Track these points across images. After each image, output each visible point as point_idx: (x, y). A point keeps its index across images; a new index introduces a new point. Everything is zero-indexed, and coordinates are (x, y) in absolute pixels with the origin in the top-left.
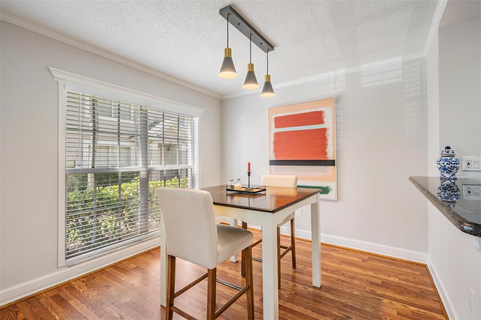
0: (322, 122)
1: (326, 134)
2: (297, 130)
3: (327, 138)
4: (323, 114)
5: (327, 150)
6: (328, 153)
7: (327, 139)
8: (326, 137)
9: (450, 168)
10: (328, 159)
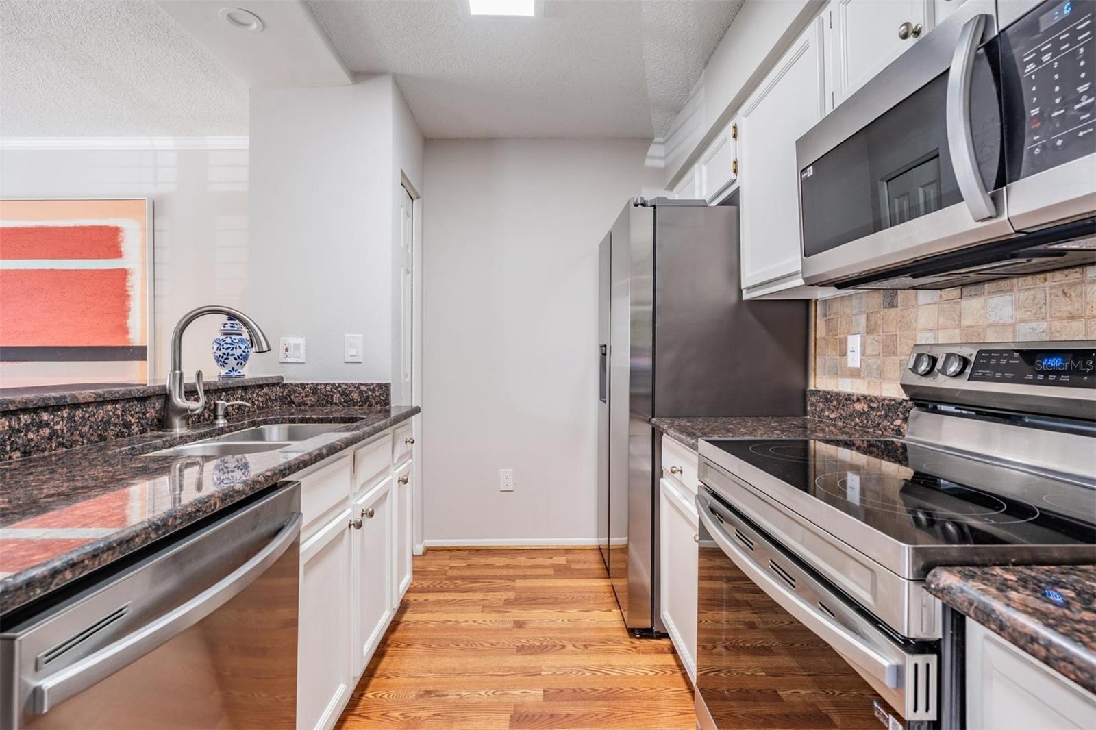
0: (118, 254)
1: (128, 284)
2: (56, 268)
3: (129, 294)
4: (121, 234)
5: (128, 321)
6: (130, 331)
7: (129, 296)
8: (127, 291)
9: (223, 357)
10: (130, 345)
